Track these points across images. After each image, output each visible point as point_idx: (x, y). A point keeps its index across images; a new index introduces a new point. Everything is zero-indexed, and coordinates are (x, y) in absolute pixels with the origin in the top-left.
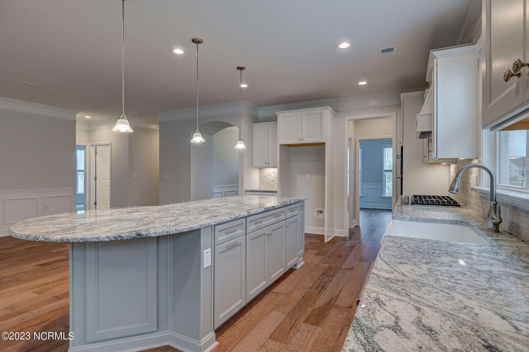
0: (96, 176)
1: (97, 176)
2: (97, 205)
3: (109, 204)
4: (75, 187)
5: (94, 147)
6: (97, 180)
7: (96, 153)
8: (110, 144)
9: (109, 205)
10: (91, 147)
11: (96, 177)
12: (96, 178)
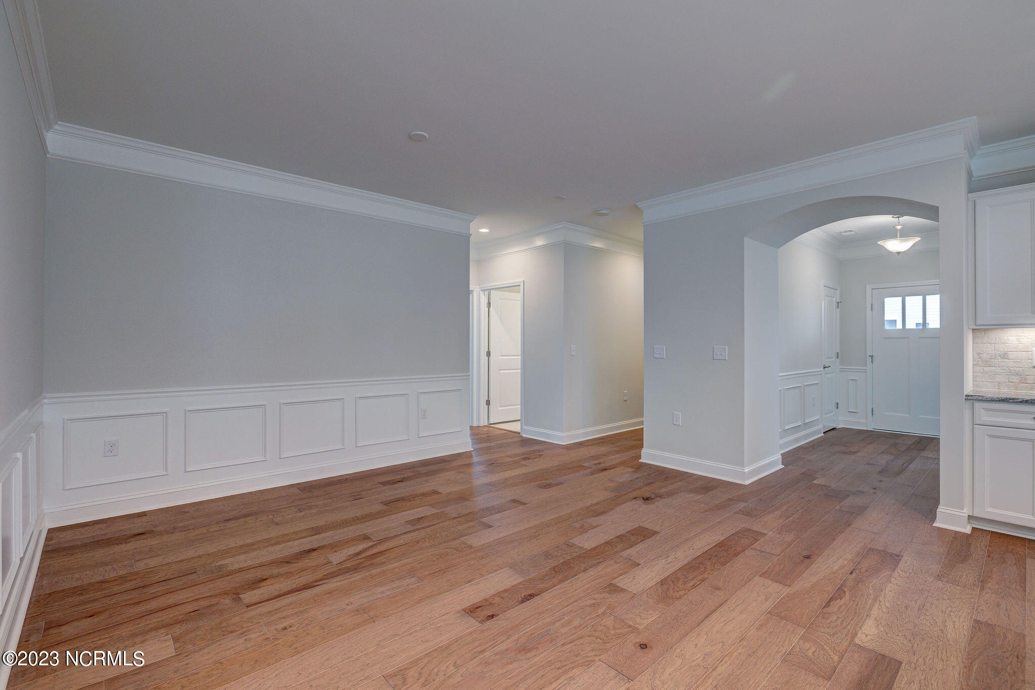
0: (488, 349)
1: (491, 350)
2: (491, 406)
3: (519, 402)
4: (468, 371)
5: (487, 292)
6: (491, 358)
7: (489, 304)
8: (522, 285)
9: (518, 405)
10: (482, 293)
11: (490, 352)
12: (488, 354)
